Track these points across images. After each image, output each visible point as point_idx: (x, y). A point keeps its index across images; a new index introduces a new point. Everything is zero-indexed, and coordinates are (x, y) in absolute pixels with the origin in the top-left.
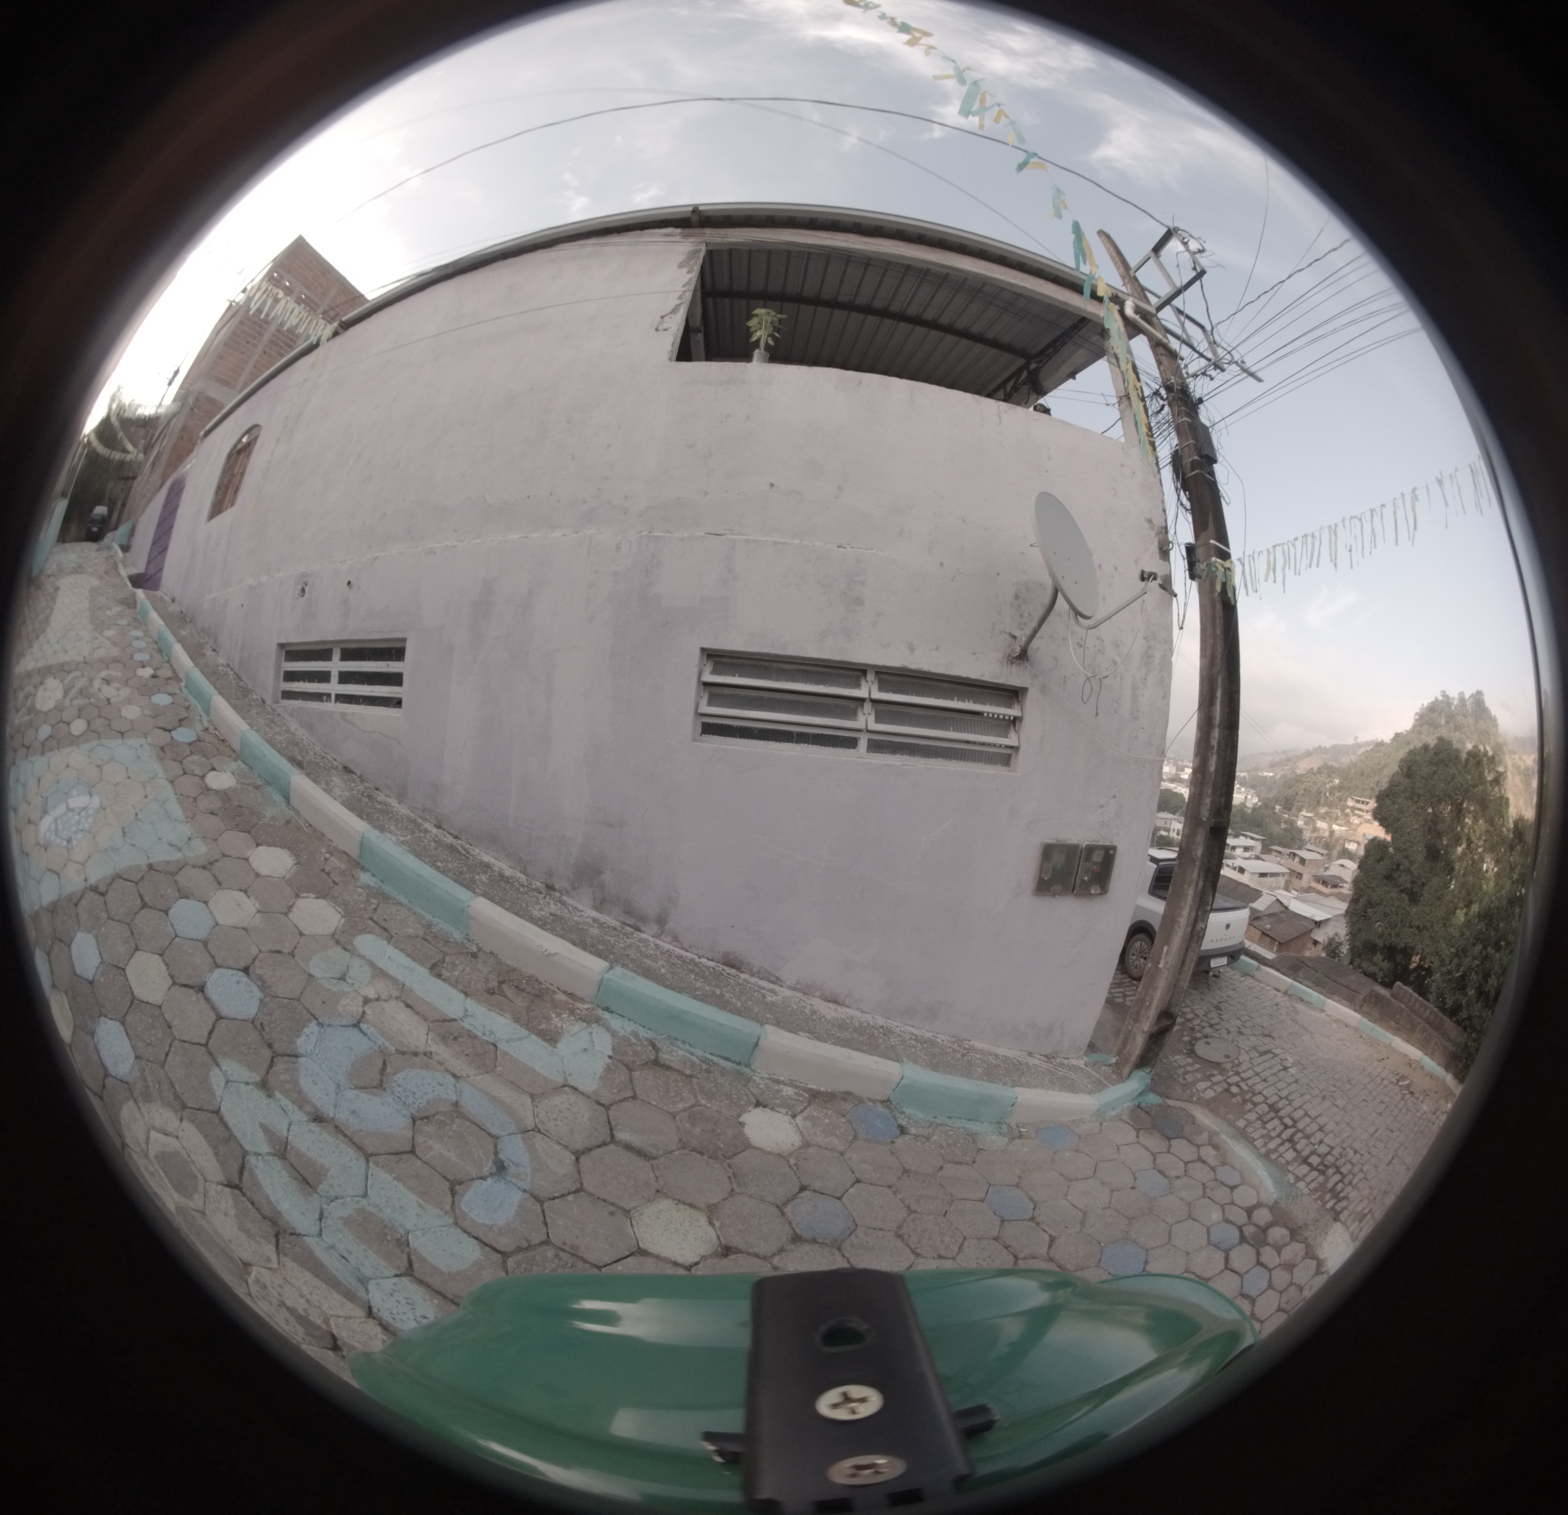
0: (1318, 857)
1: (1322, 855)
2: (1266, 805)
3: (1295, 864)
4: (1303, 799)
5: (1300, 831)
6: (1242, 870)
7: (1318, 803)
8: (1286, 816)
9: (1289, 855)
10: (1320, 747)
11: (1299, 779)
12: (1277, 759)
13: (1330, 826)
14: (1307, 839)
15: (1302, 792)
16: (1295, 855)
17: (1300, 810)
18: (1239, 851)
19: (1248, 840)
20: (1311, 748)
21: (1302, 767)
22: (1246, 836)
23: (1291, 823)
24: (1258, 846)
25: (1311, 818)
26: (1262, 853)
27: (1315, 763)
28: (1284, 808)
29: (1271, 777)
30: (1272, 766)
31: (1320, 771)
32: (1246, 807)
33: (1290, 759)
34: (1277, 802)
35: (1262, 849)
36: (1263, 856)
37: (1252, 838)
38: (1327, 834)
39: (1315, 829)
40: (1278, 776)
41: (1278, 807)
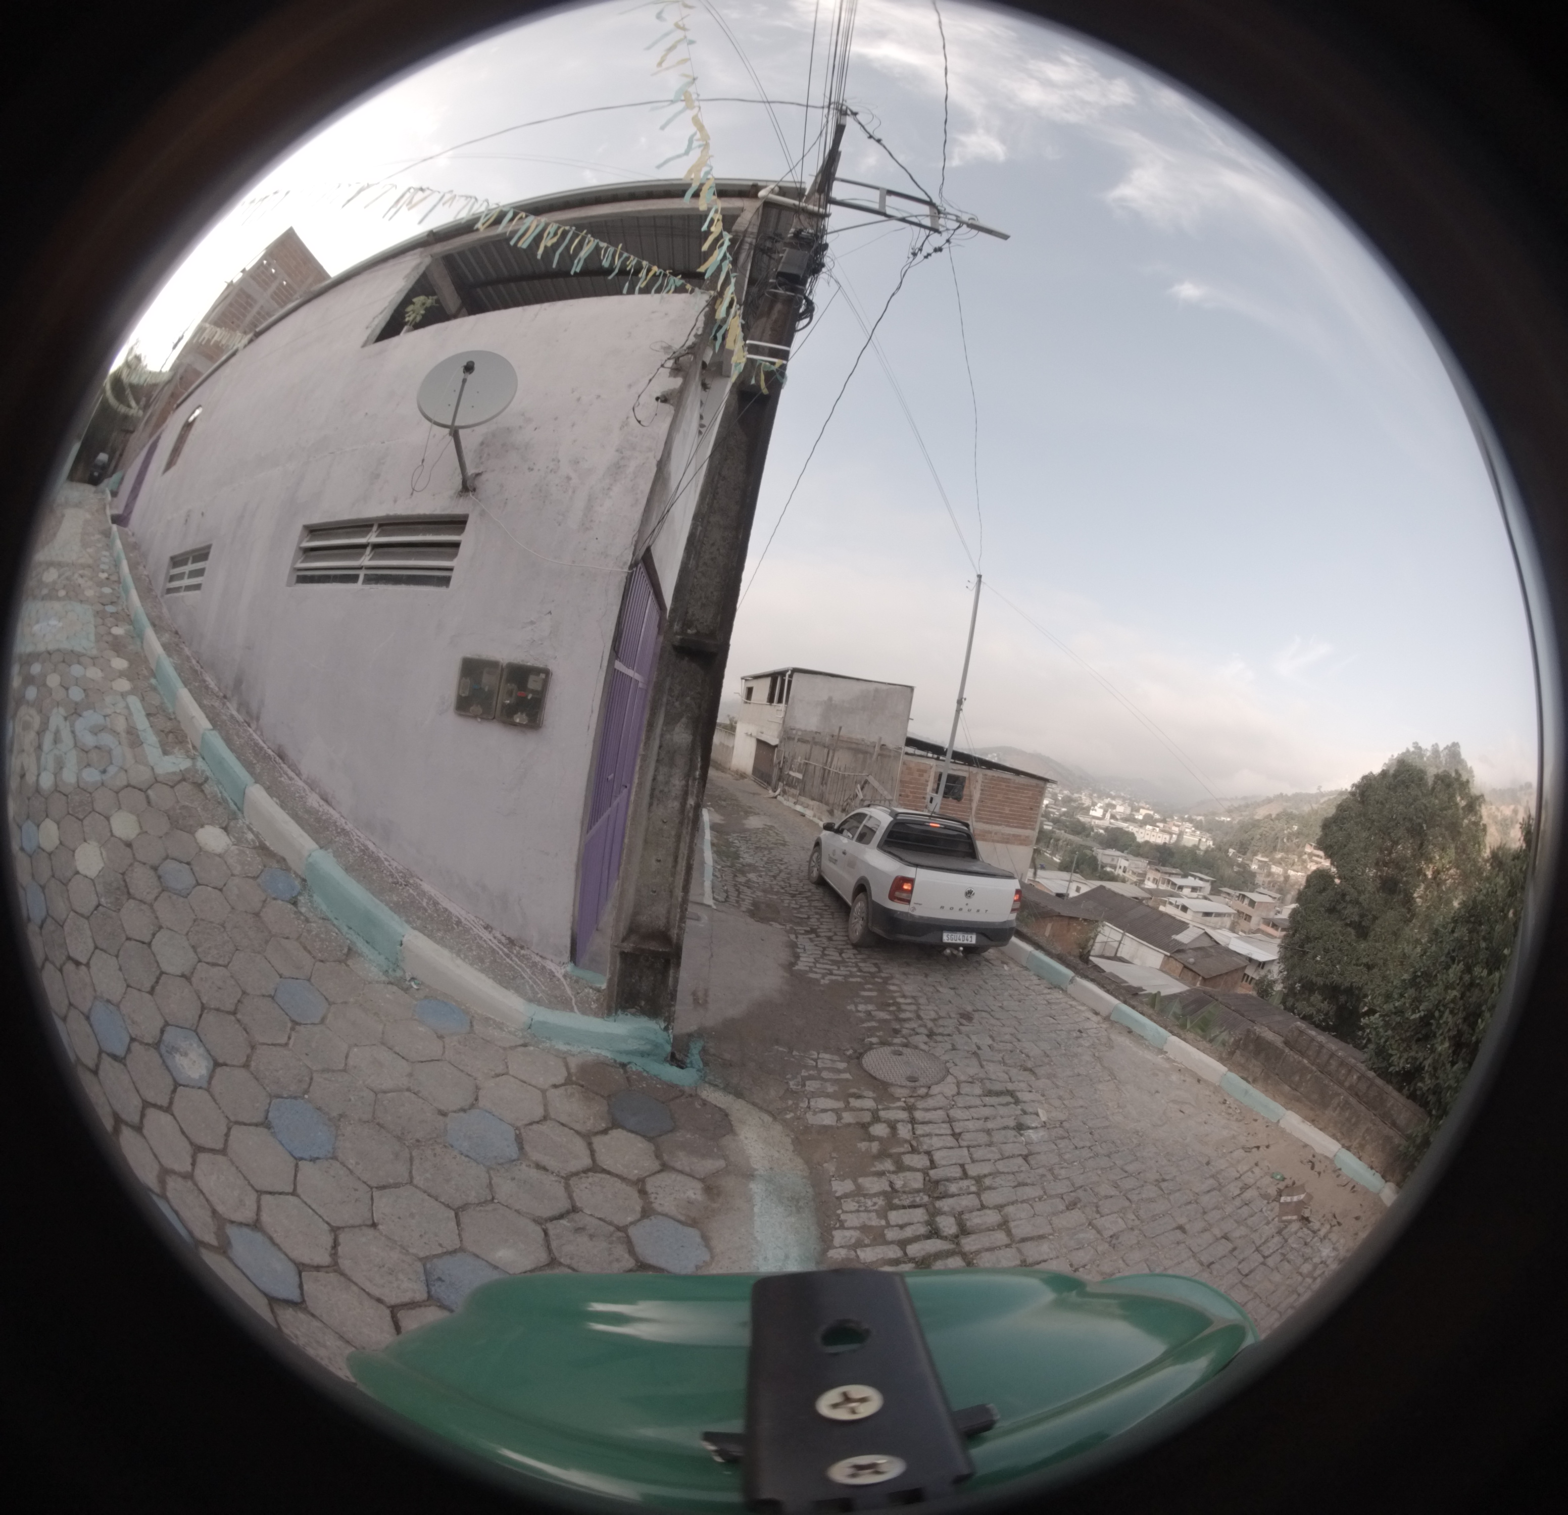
0: (1270, 900)
1: (1274, 898)
2: (1221, 848)
3: (1244, 906)
4: (1259, 844)
5: (1253, 875)
6: (1184, 909)
7: (1275, 848)
8: (1240, 860)
9: (1238, 897)
10: (1281, 794)
11: (1256, 824)
12: (1236, 805)
13: (1286, 872)
14: (1260, 883)
15: (1258, 836)
16: (1244, 896)
17: (1255, 854)
18: (1186, 891)
19: (1197, 880)
20: (1271, 795)
21: (1260, 814)
22: (1195, 877)
23: (1244, 867)
24: (1207, 887)
25: (1265, 862)
26: (1211, 894)
27: (1274, 810)
28: (1239, 852)
29: (1228, 822)
30: (1229, 812)
31: (1278, 817)
32: (1199, 849)
33: (1250, 804)
34: (1231, 846)
35: (1212, 890)
36: (1211, 897)
37: (1201, 879)
38: (1282, 879)
39: (1270, 874)
40: (1236, 822)
41: (1231, 851)
